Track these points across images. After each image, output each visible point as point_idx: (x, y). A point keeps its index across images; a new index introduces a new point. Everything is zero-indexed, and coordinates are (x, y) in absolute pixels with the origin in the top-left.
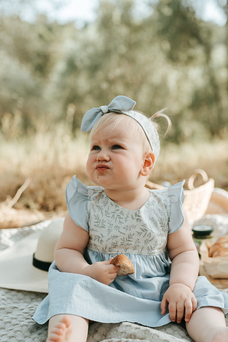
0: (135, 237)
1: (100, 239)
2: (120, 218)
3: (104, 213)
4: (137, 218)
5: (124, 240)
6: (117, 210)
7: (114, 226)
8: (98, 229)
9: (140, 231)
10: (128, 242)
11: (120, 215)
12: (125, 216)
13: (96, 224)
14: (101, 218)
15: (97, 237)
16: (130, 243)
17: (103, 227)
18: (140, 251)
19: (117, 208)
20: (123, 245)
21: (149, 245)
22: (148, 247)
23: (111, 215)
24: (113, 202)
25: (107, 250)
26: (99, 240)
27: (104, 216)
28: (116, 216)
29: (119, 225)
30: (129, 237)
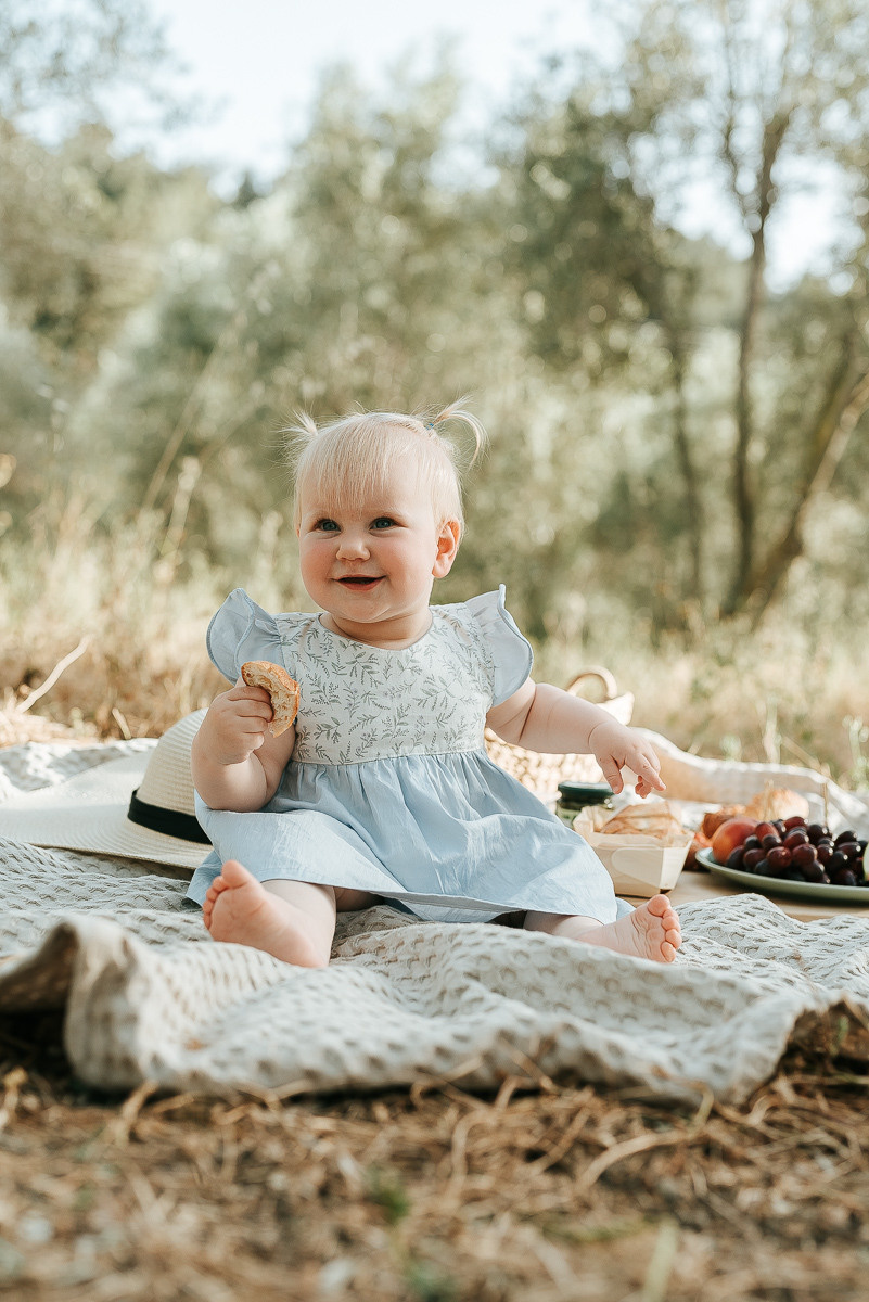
0: (415, 712)
1: (332, 732)
2: (372, 672)
3: (331, 669)
4: (411, 665)
5: (389, 725)
6: (360, 656)
7: (361, 693)
8: (323, 707)
9: (423, 696)
10: (399, 727)
11: (371, 665)
12: (383, 665)
13: (317, 696)
14: (325, 680)
15: (323, 729)
16: (403, 728)
17: (334, 701)
18: (429, 746)
19: (359, 651)
20: (388, 735)
21: (447, 728)
22: (446, 734)
23: (349, 668)
24: (344, 640)
25: (352, 756)
26: (328, 734)
27: (332, 676)
28: (360, 669)
29: (373, 690)
30: (399, 715)
